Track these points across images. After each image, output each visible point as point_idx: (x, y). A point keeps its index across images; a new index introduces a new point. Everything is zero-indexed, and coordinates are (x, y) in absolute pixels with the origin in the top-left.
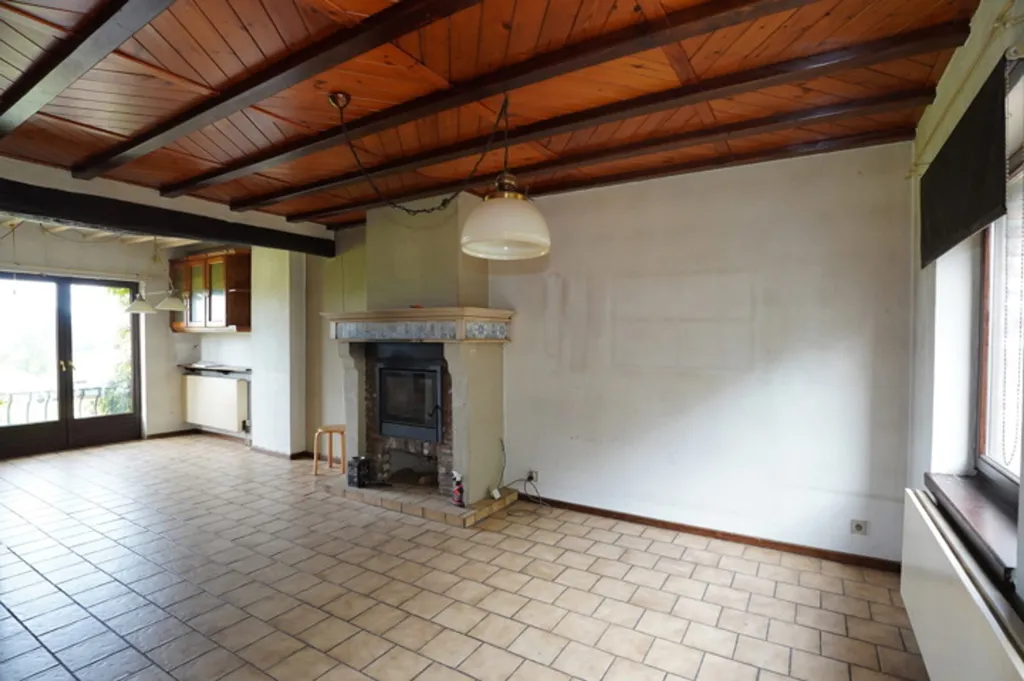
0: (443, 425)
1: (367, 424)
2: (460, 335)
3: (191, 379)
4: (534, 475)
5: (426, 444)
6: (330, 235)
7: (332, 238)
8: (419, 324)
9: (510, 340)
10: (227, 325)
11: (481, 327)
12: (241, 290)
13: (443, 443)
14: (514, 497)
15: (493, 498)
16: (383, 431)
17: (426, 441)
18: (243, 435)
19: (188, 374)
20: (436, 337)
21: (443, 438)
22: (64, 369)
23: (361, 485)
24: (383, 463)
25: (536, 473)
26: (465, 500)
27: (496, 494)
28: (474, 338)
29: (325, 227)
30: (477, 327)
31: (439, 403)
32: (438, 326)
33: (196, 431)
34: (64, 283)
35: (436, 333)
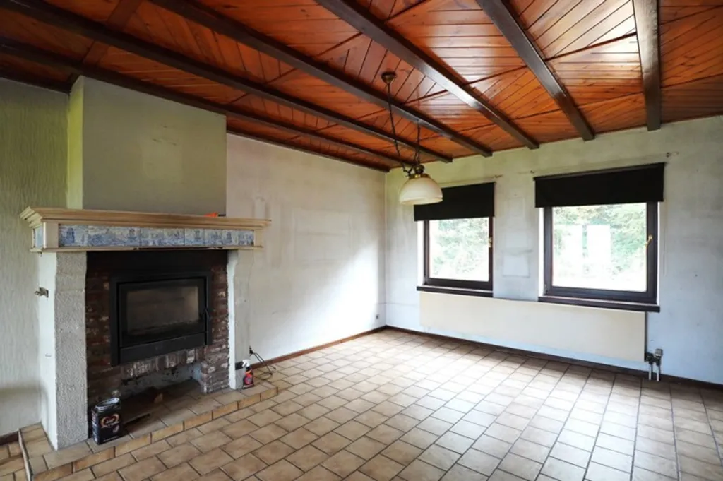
0: (212, 328)
5: (191, 352)
13: (212, 344)
16: (122, 359)
20: (233, 244)
31: (208, 307)
32: (235, 234)
35: (233, 240)
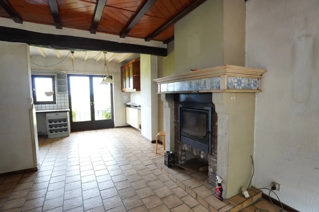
0: (212, 144)
1: (175, 135)
2: (224, 86)
3: (128, 108)
4: (277, 187)
5: (202, 152)
6: (165, 46)
7: (166, 48)
8: (197, 81)
9: (261, 91)
10: (133, 89)
11: (239, 81)
12: (137, 75)
13: (211, 154)
14: (259, 196)
15: (244, 196)
16: (181, 141)
17: (203, 151)
18: (140, 129)
19: (127, 107)
20: (207, 89)
21: (211, 151)
22: (92, 104)
23: (170, 166)
24: (182, 156)
25: (279, 185)
26: (223, 196)
27: (247, 194)
28: (234, 88)
29: (162, 43)
30: (236, 81)
31: (210, 130)
32: (208, 81)
33: (129, 126)
34: (91, 77)
35: (207, 86)
